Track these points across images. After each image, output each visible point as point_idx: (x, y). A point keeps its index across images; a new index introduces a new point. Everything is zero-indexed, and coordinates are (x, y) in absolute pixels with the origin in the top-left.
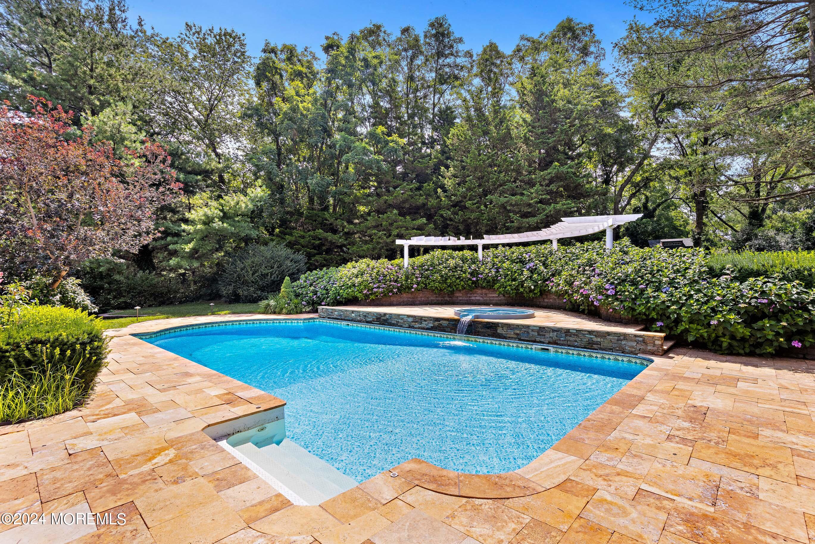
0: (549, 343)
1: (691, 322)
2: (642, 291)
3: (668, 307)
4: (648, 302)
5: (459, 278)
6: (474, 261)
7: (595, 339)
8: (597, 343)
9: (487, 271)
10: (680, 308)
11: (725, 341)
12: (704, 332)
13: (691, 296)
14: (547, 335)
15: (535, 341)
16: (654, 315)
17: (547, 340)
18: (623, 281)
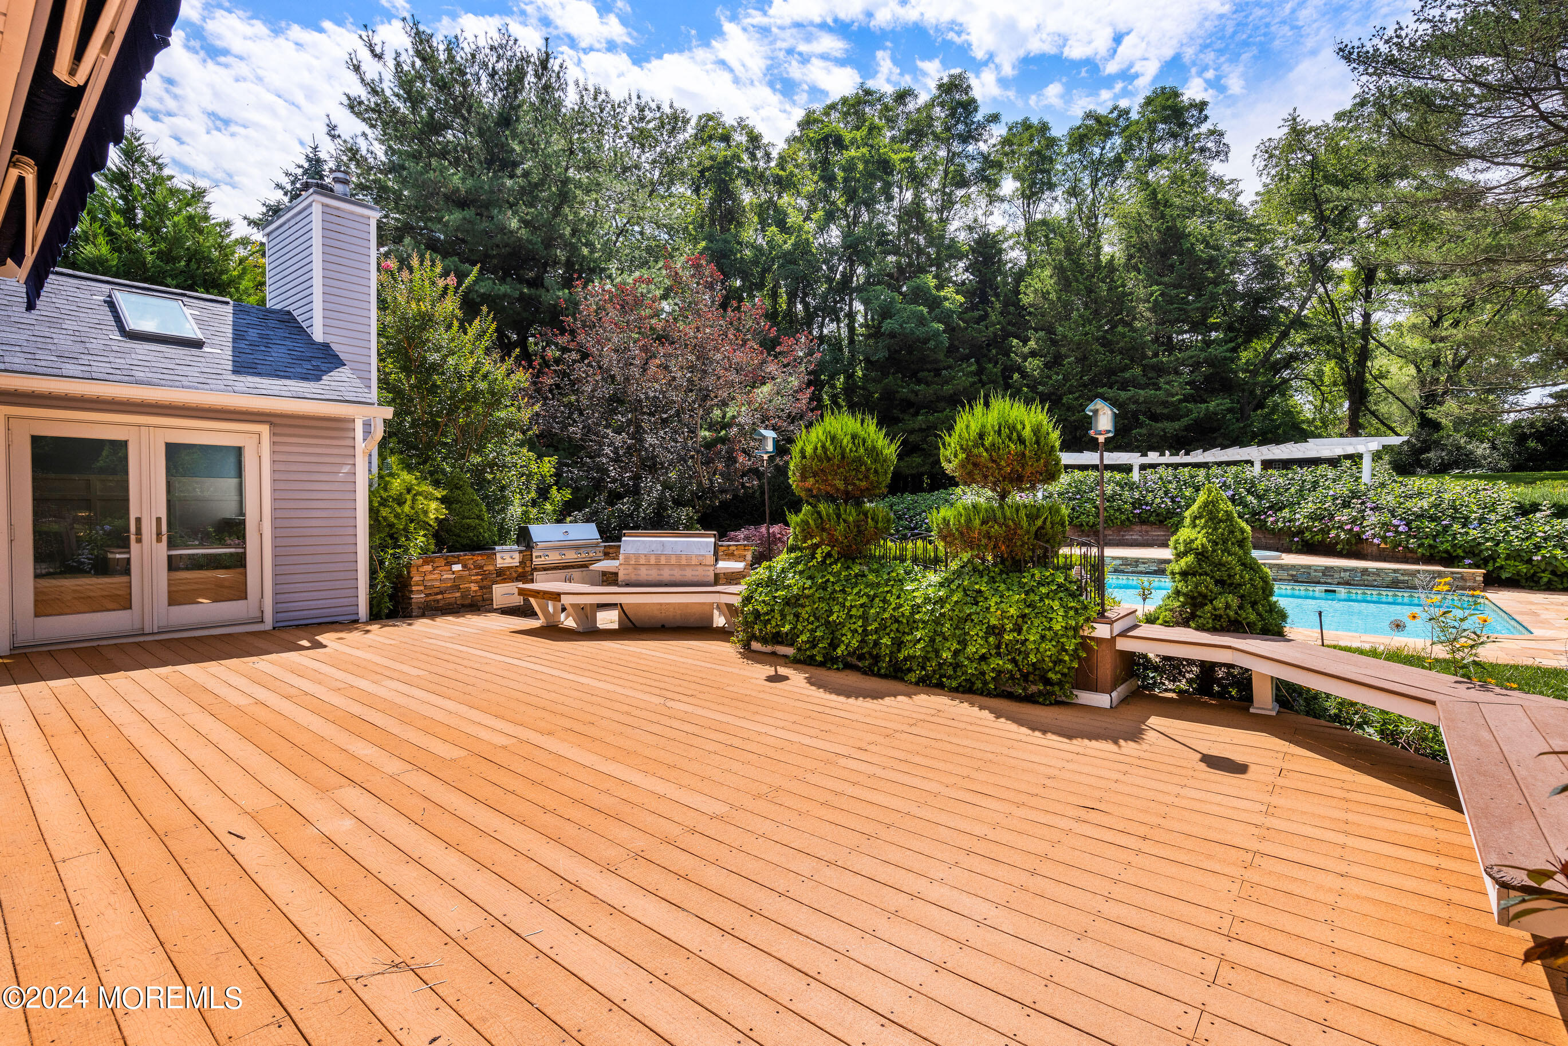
0: (1339, 584)
1: (1508, 557)
2: (1446, 528)
3: (1479, 544)
4: (1455, 538)
5: (1119, 509)
6: (1132, 486)
7: (1401, 578)
8: (1403, 582)
9: (1158, 500)
10: (1497, 545)
11: (1546, 577)
12: (1523, 568)
13: (1508, 533)
14: (1336, 575)
15: (1319, 583)
16: (1460, 552)
17: (1336, 581)
18: (1419, 517)
